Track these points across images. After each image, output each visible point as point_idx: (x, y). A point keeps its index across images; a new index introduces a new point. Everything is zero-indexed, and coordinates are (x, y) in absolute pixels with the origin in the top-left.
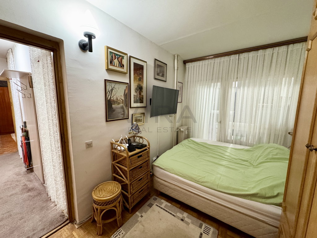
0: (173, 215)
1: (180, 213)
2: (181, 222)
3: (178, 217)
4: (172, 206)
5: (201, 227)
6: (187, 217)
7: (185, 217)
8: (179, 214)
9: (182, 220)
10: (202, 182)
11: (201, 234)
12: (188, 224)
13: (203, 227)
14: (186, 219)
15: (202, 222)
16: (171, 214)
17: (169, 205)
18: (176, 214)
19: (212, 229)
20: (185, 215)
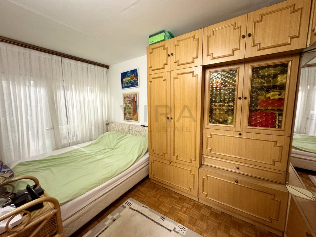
0: (106, 228)
1: (106, 221)
2: (116, 221)
3: (110, 224)
4: (93, 229)
5: (125, 207)
6: (113, 215)
7: (112, 217)
8: (107, 223)
9: (114, 220)
10: (114, 174)
11: (131, 208)
12: (119, 216)
13: (125, 205)
14: (115, 217)
15: (121, 205)
16: (103, 231)
17: (91, 232)
18: (106, 225)
19: (129, 200)
20: (110, 217)
